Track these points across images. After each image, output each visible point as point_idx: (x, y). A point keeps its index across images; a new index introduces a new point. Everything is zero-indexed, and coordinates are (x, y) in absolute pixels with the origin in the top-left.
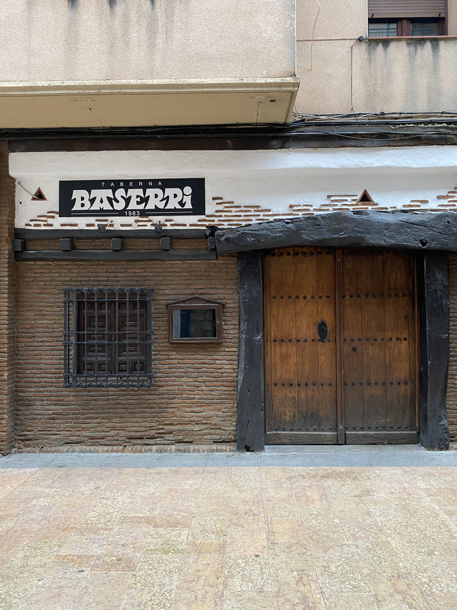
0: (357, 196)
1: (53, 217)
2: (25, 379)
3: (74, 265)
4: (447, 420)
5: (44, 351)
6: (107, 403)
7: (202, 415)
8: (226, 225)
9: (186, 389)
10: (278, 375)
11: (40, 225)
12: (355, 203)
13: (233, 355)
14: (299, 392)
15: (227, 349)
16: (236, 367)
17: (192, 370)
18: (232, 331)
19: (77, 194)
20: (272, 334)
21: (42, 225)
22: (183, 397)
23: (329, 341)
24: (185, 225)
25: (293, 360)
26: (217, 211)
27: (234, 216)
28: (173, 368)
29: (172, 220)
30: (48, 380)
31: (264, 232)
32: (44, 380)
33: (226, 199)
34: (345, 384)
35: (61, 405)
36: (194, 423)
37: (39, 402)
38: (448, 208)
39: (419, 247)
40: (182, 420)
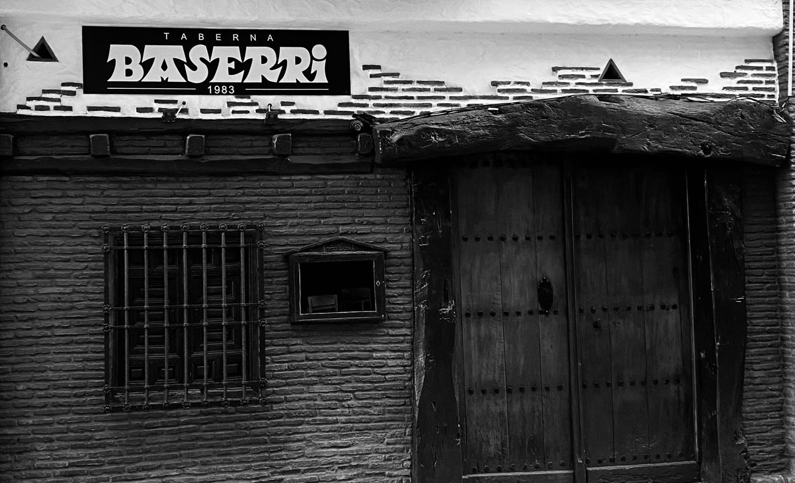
0: (598, 69)
1: (73, 94)
2: (15, 401)
3: (111, 182)
4: (746, 438)
5: (53, 345)
6: (176, 439)
7: (351, 451)
8: (387, 114)
9: (320, 405)
10: (475, 374)
11: (47, 108)
12: (596, 81)
13: (402, 342)
14: (510, 403)
15: (391, 332)
16: (409, 362)
17: (331, 371)
18: (400, 300)
19: (117, 52)
20: (463, 303)
21: (52, 108)
22: (316, 420)
23: (556, 313)
24: (316, 112)
25: (499, 348)
26: (371, 89)
27: (401, 98)
28: (297, 369)
29: (292, 104)
30: (61, 401)
31: (458, 127)
32: (52, 400)
33: (387, 68)
34: (584, 386)
35: (88, 447)
36: (336, 467)
37: (42, 444)
38: (737, 93)
39: (700, 155)
40: (316, 463)
